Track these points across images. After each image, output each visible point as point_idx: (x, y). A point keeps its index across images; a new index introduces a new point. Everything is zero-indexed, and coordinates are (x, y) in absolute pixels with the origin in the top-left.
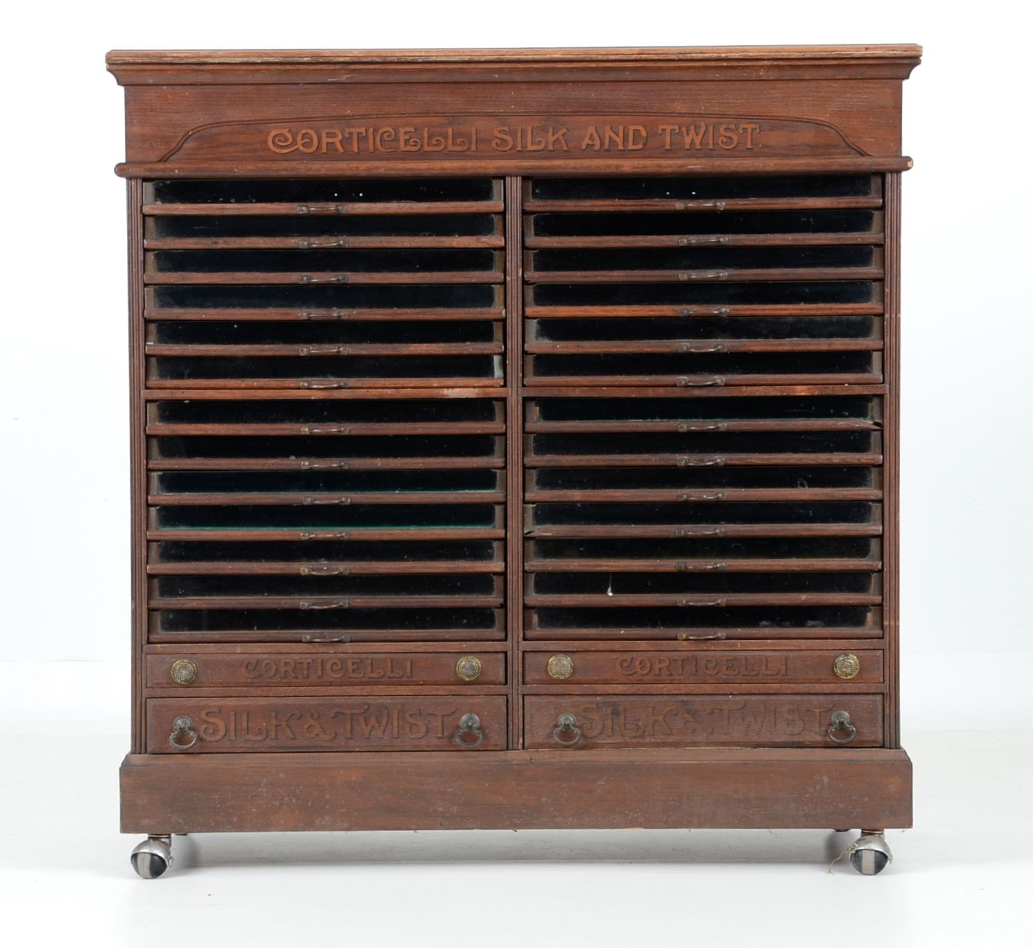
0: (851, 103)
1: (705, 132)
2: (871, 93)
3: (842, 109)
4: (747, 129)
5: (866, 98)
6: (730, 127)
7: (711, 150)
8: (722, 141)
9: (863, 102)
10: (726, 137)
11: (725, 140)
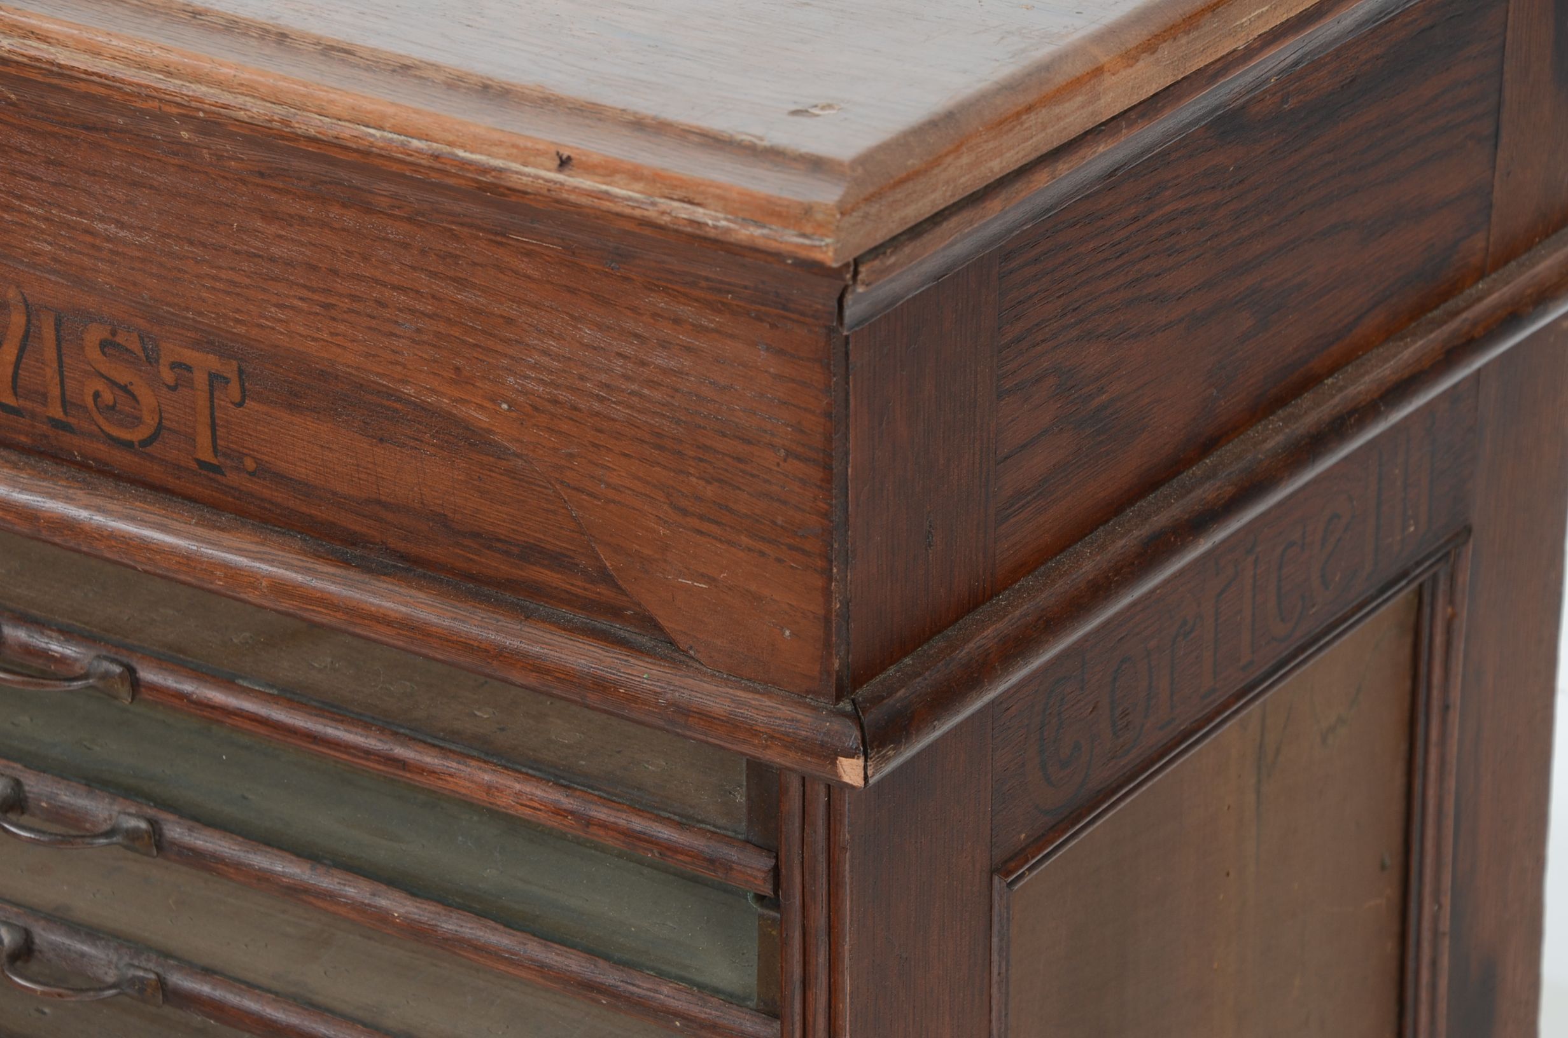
0: (603, 377)
1: (26, 335)
2: (688, 349)
3: (563, 395)
4: (189, 369)
5: (665, 371)
6: (120, 339)
7: (56, 424)
8: (97, 395)
9: (652, 384)
10: (113, 383)
11: (108, 397)
